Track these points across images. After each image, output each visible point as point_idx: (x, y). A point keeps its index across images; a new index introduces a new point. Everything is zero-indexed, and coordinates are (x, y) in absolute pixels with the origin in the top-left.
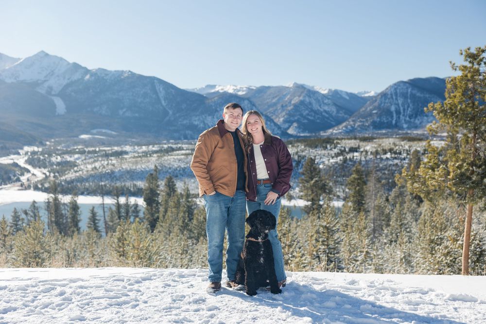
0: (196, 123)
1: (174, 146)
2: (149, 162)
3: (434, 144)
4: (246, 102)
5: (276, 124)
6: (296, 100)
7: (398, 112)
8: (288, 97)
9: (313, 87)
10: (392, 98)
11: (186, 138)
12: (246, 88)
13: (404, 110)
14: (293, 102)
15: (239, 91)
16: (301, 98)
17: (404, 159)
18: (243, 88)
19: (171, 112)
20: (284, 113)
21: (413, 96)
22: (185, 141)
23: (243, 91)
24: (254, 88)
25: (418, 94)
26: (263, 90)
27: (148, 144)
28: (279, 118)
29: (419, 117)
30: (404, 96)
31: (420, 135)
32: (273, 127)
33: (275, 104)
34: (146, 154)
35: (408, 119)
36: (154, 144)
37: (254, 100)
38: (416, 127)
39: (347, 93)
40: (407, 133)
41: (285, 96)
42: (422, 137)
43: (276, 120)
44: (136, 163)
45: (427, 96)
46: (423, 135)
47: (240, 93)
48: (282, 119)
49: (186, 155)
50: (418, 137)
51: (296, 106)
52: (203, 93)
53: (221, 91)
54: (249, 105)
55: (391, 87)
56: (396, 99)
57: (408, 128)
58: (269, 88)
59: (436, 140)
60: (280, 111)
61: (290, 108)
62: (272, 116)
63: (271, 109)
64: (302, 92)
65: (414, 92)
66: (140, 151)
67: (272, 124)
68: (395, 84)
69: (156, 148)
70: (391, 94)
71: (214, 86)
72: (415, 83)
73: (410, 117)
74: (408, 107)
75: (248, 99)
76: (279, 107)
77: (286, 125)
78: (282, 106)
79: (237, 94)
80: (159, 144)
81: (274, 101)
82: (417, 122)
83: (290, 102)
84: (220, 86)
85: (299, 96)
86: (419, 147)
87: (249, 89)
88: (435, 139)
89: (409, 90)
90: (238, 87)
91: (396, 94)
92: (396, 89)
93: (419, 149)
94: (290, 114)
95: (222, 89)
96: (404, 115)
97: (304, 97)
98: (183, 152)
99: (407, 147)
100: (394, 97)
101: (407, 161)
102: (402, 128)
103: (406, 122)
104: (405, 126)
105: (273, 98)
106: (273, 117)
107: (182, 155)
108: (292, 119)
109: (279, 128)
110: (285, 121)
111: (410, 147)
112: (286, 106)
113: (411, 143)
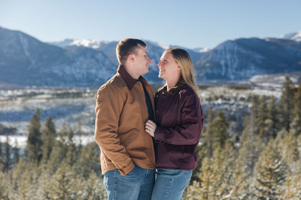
0: (56, 71)
1: (36, 91)
2: (14, 104)
4: (100, 55)
7: (227, 66)
9: (156, 43)
10: (221, 53)
11: (47, 84)
12: (100, 42)
13: (232, 64)
15: (93, 45)
17: (233, 104)
18: (97, 42)
19: (33, 62)
21: (239, 53)
22: (46, 87)
23: (97, 45)
24: (106, 43)
25: (243, 51)
27: (13, 89)
29: (243, 70)
30: (232, 52)
31: (244, 85)
34: (11, 98)
35: (234, 71)
36: (18, 89)
37: (106, 53)
38: (241, 78)
40: (233, 83)
42: (246, 87)
44: (3, 105)
45: (250, 52)
46: (247, 85)
47: (95, 47)
49: (48, 99)
50: (243, 87)
52: (63, 46)
53: (78, 45)
54: (103, 57)
55: (221, 45)
56: (225, 55)
57: (235, 79)
65: (240, 49)
66: (6, 95)
68: (224, 43)
69: (20, 93)
70: (221, 51)
71: (72, 41)
72: (241, 42)
73: (237, 69)
74: (235, 61)
75: (102, 52)
79: (92, 48)
80: (23, 89)
82: (242, 74)
84: (77, 40)
86: (244, 95)
87: (102, 44)
88: (256, 88)
89: (236, 48)
90: (93, 42)
91: (225, 50)
92: (225, 47)
95: (79, 43)
96: (232, 68)
98: (45, 96)
99: (234, 95)
100: (223, 53)
101: (234, 106)
102: (229, 79)
103: (233, 74)
104: (232, 77)
107: (44, 98)
111: (237, 94)
113: (238, 91)
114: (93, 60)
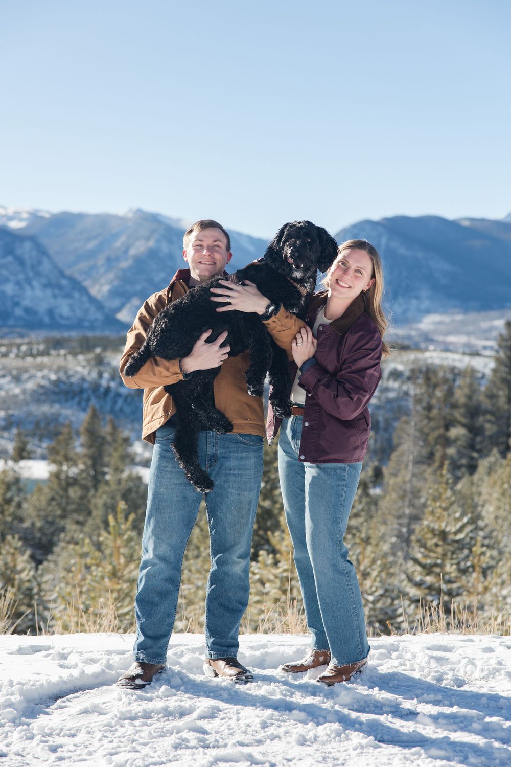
3: (431, 357)
4: (27, 245)
5: (92, 299)
6: (139, 248)
8: (123, 239)
9: (179, 220)
12: (29, 213)
14: (132, 252)
15: (11, 218)
16: (151, 244)
18: (20, 213)
20: (111, 276)
21: (391, 254)
23: (21, 220)
24: (47, 215)
25: (402, 251)
26: (64, 221)
28: (101, 286)
29: (401, 300)
31: (403, 338)
32: (87, 305)
33: (92, 254)
37: (45, 241)
39: (251, 239)
41: (116, 236)
42: (406, 342)
43: (94, 291)
45: (420, 254)
46: (409, 337)
47: (14, 225)
48: (106, 288)
50: (399, 341)
51: (139, 261)
54: (34, 253)
55: (345, 231)
58: (80, 216)
59: (434, 350)
60: (102, 270)
61: (124, 264)
62: (85, 280)
63: (83, 265)
64: (153, 231)
65: (394, 245)
67: (85, 298)
68: (355, 226)
72: (397, 227)
75: (33, 239)
76: (101, 260)
77: (116, 303)
78: (109, 260)
79: (8, 227)
81: (91, 245)
82: (398, 309)
83: (126, 251)
85: (148, 239)
86: (402, 362)
87: (35, 217)
88: (432, 347)
89: (384, 241)
90: (10, 212)
93: (400, 367)
94: (125, 279)
97: (158, 241)
105: (89, 239)
106: (87, 283)
108: (129, 288)
109: (99, 305)
110: (114, 293)
112: (117, 259)
114: (10, 258)
